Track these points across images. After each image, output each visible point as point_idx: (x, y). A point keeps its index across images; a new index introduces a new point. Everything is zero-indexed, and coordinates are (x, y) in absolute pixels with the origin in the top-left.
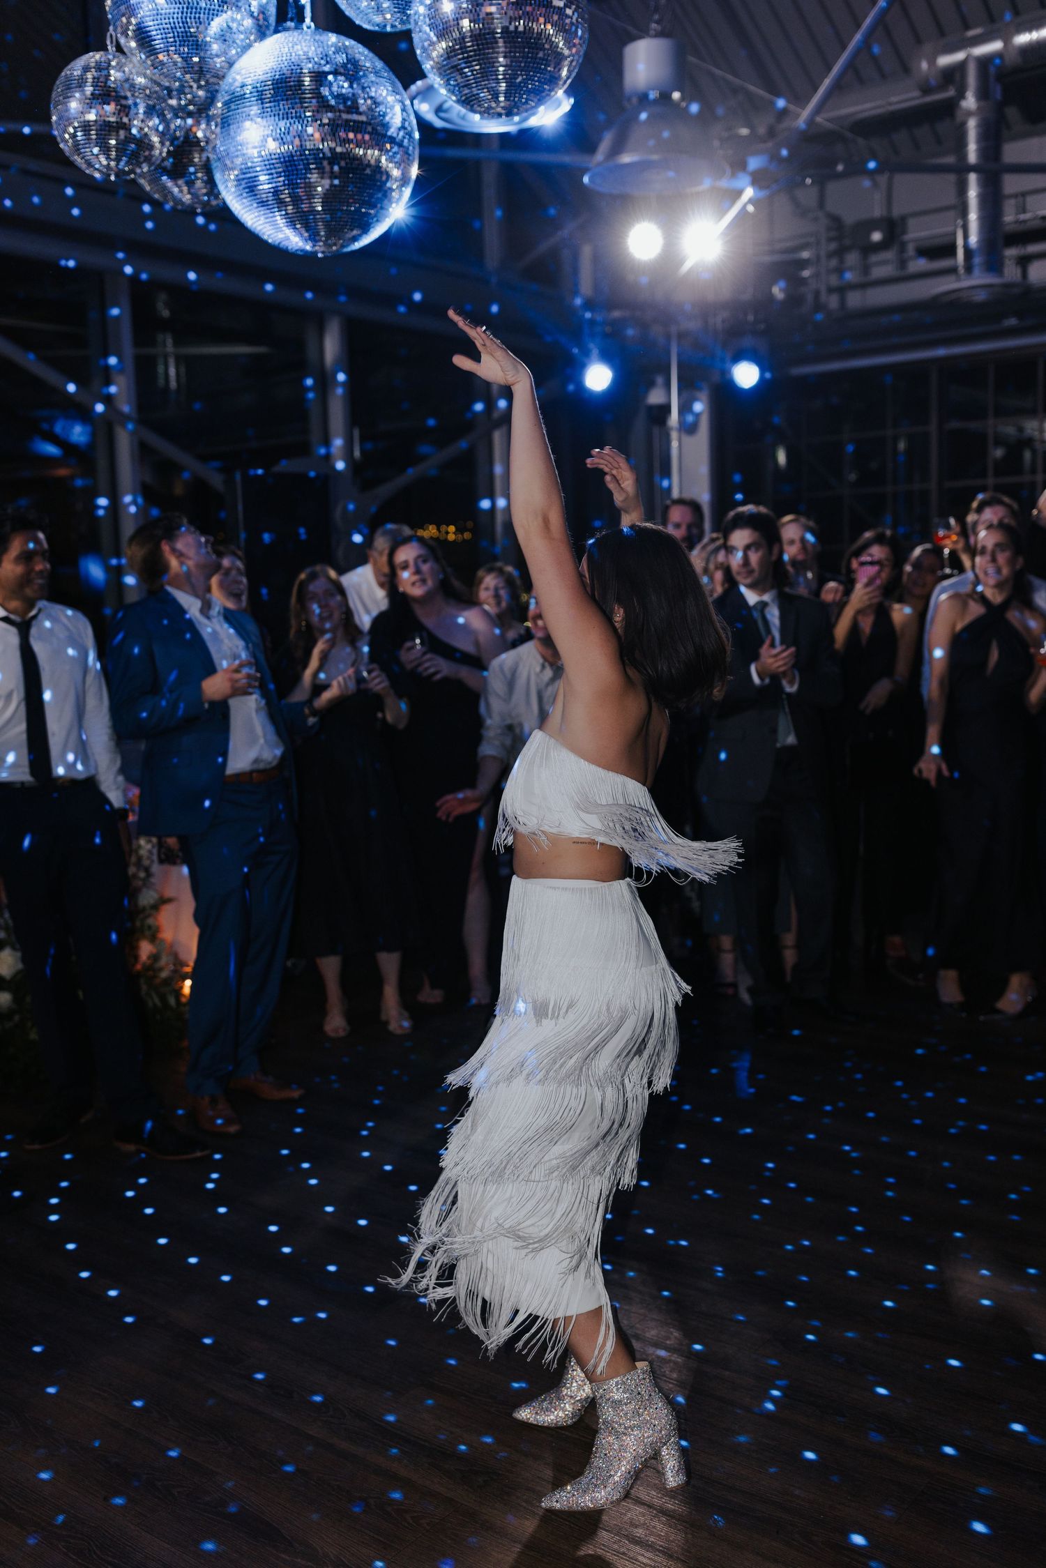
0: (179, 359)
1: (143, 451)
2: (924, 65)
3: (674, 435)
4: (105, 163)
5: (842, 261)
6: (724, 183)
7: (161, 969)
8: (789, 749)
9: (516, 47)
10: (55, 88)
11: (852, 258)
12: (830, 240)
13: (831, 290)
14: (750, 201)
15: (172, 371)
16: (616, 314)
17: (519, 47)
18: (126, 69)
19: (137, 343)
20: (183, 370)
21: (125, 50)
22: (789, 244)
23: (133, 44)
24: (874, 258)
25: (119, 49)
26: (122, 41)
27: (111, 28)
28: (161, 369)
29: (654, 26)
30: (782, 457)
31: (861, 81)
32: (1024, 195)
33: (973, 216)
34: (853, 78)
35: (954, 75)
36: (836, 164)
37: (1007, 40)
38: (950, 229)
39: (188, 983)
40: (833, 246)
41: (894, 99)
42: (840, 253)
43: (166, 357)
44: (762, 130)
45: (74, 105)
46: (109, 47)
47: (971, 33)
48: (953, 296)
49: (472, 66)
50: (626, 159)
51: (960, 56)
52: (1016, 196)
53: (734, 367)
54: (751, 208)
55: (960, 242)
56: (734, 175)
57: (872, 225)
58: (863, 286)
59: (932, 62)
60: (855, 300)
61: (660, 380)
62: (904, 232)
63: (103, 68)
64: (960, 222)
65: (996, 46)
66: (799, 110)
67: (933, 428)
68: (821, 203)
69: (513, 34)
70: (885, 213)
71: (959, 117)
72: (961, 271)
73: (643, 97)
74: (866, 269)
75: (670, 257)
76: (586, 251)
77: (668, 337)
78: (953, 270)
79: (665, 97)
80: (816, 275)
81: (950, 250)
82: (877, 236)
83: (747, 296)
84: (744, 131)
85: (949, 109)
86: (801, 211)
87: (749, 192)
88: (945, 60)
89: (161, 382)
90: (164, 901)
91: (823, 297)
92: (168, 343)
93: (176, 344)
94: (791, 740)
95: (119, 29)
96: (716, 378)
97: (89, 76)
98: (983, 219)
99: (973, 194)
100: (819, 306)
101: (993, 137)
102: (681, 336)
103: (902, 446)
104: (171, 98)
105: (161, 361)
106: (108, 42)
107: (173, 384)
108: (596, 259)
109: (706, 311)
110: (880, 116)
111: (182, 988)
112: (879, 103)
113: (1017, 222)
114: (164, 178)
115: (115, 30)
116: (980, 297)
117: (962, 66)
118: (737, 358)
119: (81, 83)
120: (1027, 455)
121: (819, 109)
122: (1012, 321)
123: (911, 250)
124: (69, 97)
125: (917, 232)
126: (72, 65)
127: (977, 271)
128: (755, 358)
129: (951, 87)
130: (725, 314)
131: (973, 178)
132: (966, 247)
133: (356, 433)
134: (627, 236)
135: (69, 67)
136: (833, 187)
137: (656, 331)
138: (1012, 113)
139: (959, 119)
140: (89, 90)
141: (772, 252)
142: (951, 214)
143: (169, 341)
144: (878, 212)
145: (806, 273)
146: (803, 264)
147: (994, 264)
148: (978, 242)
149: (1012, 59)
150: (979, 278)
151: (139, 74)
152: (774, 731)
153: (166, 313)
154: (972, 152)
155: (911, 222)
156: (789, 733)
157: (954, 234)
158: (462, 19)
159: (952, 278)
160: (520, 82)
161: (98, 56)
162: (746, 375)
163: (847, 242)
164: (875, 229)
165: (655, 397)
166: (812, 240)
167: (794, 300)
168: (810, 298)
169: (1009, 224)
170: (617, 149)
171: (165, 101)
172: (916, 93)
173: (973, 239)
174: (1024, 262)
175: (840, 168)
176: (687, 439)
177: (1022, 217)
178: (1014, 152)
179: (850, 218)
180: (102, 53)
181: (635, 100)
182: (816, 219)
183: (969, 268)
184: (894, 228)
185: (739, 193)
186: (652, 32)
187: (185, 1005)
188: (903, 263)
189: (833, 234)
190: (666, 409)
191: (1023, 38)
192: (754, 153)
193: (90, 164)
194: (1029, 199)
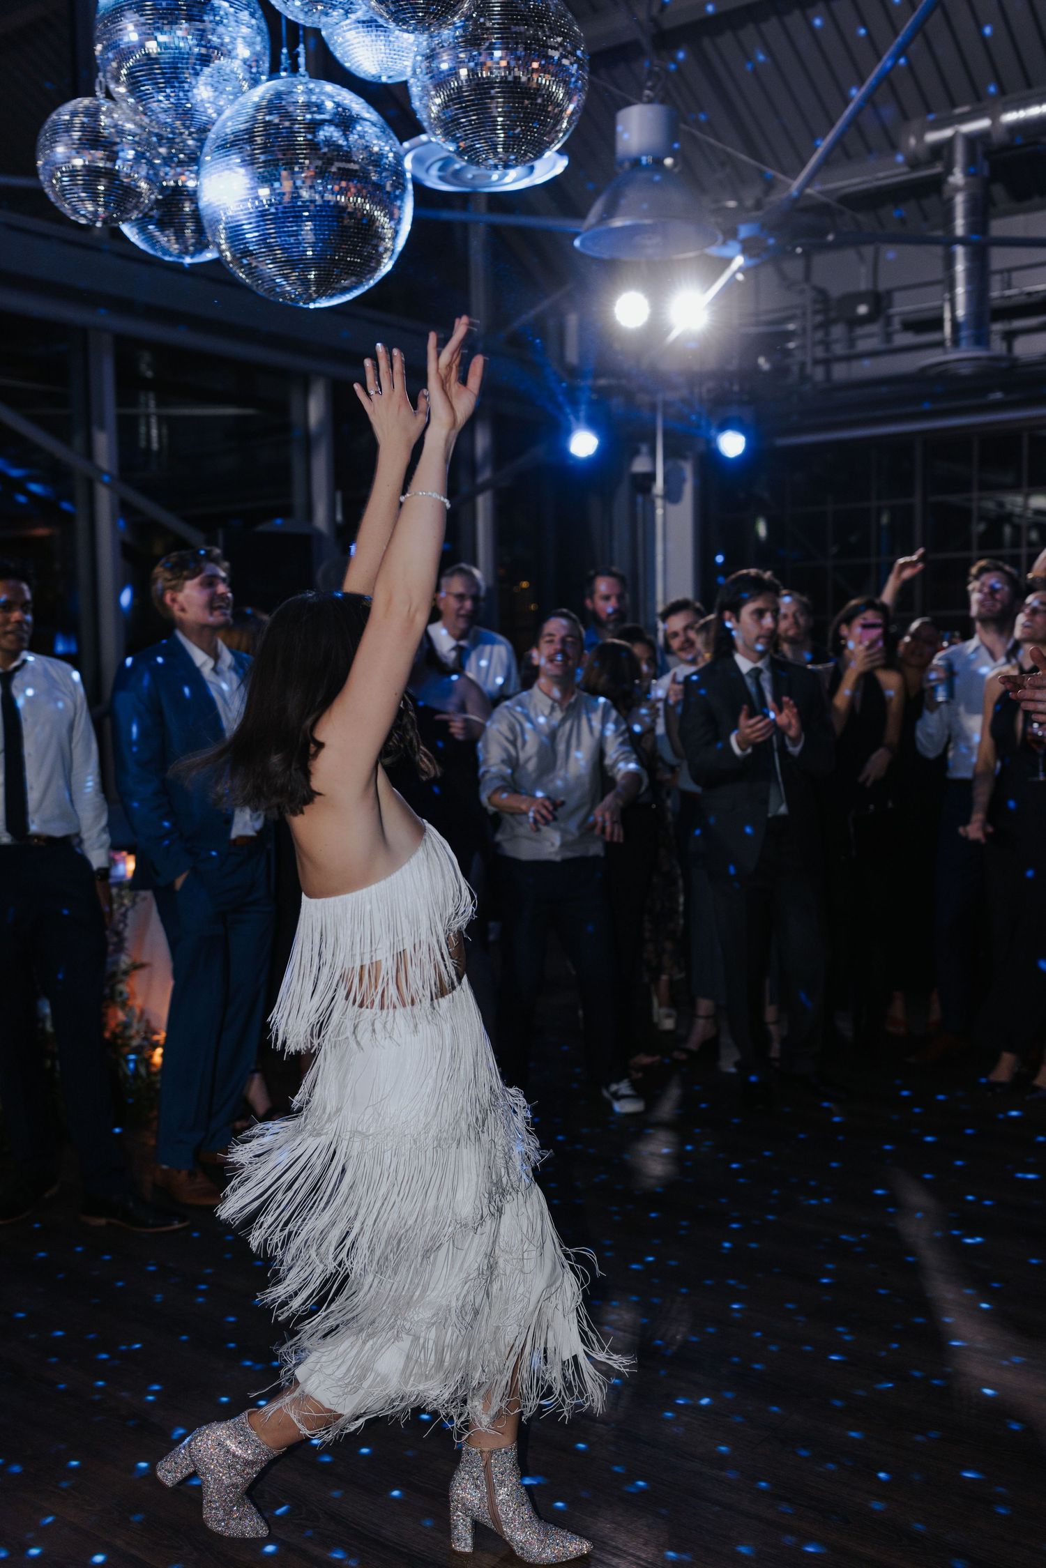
0: (161, 420)
1: (124, 508)
2: (912, 141)
3: (659, 503)
4: (91, 208)
5: (827, 334)
6: (714, 251)
7: (131, 1038)
8: (779, 819)
9: (514, 98)
10: (42, 132)
11: (838, 331)
12: (816, 312)
13: (816, 362)
14: (740, 270)
15: (154, 432)
16: (602, 382)
17: (519, 98)
18: (115, 116)
19: (120, 403)
20: (165, 431)
21: (115, 95)
22: (777, 315)
23: (122, 90)
24: (860, 331)
25: (109, 95)
26: (112, 86)
27: (100, 74)
28: (143, 429)
29: (647, 92)
30: (762, 529)
31: (848, 156)
32: (1010, 270)
33: (960, 290)
34: (840, 154)
35: (941, 151)
36: (827, 234)
37: (995, 118)
38: (937, 303)
39: (159, 1051)
40: (819, 318)
41: (881, 175)
42: (825, 325)
43: (148, 416)
44: (749, 203)
45: (60, 150)
46: (98, 94)
47: (958, 111)
48: (942, 368)
49: (470, 116)
50: (618, 223)
51: (947, 133)
52: (1001, 272)
53: (719, 437)
54: (740, 277)
55: (947, 315)
56: (724, 243)
57: (858, 298)
58: (848, 358)
59: (920, 138)
60: (840, 372)
61: (644, 448)
62: (890, 306)
63: (93, 113)
64: (947, 296)
65: (984, 123)
66: (789, 181)
67: (917, 500)
68: (807, 277)
69: (512, 85)
70: (870, 287)
71: (947, 191)
72: (948, 344)
73: (636, 162)
74: (851, 342)
75: (656, 326)
76: (572, 320)
77: (653, 407)
78: (940, 344)
79: (658, 162)
80: (802, 347)
81: (937, 324)
82: (863, 309)
83: (733, 366)
84: (732, 204)
85: (936, 185)
86: (787, 283)
87: (739, 261)
88: (932, 137)
89: (143, 444)
90: (138, 966)
91: (809, 369)
92: (151, 405)
93: (159, 404)
94: (783, 809)
95: (109, 75)
96: (701, 447)
97: (77, 120)
98: (969, 294)
99: (960, 268)
100: (804, 378)
101: (980, 212)
102: (667, 404)
103: (885, 519)
104: (161, 146)
105: (142, 421)
106: (97, 89)
107: (155, 446)
108: (582, 327)
109: (694, 379)
110: (867, 191)
111: (151, 1057)
112: (865, 178)
113: (1002, 297)
114: (151, 227)
115: (104, 76)
116: (965, 370)
117: (949, 142)
118: (723, 428)
119: (69, 127)
120: (1007, 530)
121: (809, 182)
122: (998, 395)
123: (896, 324)
124: (56, 141)
125: (903, 306)
126: (61, 109)
127: (964, 344)
128: (740, 427)
129: (938, 164)
130: (711, 384)
131: (960, 251)
132: (954, 319)
133: (339, 496)
134: (615, 305)
135: (57, 112)
136: (820, 260)
137: (643, 398)
138: (998, 191)
139: (946, 196)
140: (76, 135)
141: (758, 324)
142: (939, 288)
143: (152, 403)
144: (864, 285)
145: (792, 345)
146: (789, 336)
147: (981, 339)
148: (965, 315)
149: (998, 137)
150: (967, 351)
151: (128, 120)
152: (765, 802)
153: (149, 374)
154: (960, 226)
155: (897, 296)
156: (780, 805)
157: (941, 308)
158: (459, 68)
159: (939, 351)
160: (519, 134)
161: (87, 102)
162: (732, 444)
163: (833, 314)
164: (861, 302)
165: (640, 465)
166: (798, 312)
167: (780, 371)
168: (795, 369)
169: (997, 299)
170: (610, 212)
171: (155, 149)
172: (905, 169)
173: (961, 312)
174: (1009, 336)
175: (831, 237)
176: (672, 508)
177: (1008, 293)
178: (999, 227)
179: (835, 291)
180: (90, 98)
181: (627, 165)
182: (802, 292)
183: (956, 341)
184: (880, 302)
185: (728, 261)
186: (645, 99)
187: (155, 1074)
188: (888, 337)
189: (818, 307)
190: (651, 477)
191: (1011, 117)
192: (745, 221)
193: (76, 211)
194: (1015, 275)
